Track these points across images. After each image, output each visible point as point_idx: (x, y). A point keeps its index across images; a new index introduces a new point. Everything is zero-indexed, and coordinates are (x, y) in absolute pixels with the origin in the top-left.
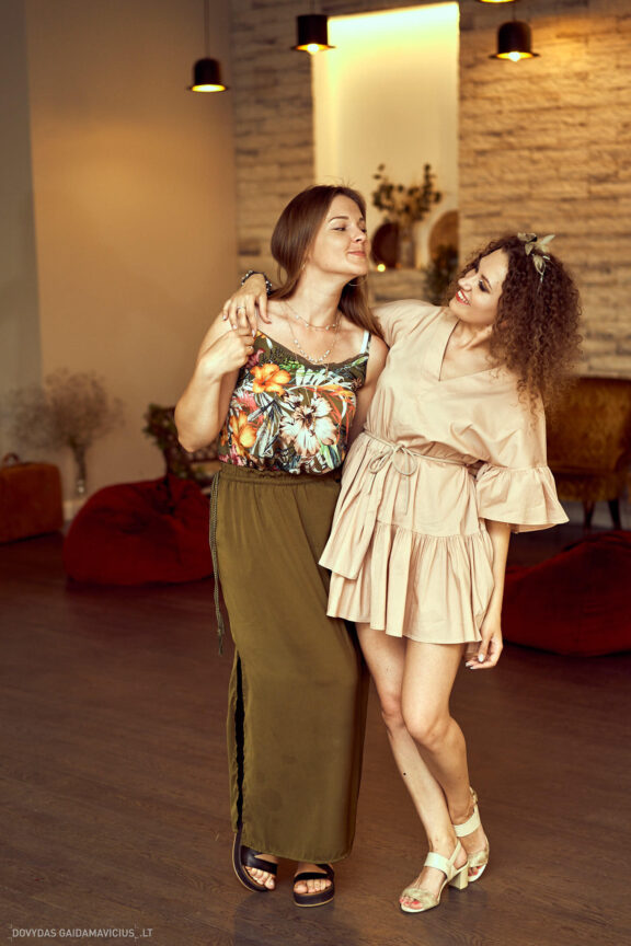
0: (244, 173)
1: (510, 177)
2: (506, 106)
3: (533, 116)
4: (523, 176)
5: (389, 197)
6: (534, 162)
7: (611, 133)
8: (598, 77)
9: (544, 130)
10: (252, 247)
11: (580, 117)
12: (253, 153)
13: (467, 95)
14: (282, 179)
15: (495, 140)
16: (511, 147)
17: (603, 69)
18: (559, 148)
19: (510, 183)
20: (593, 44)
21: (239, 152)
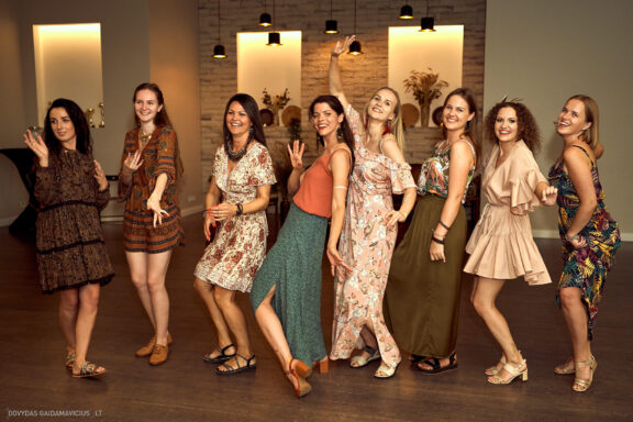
0: (204, 89)
2: (321, 69)
5: (269, 100)
7: (363, 81)
10: (207, 117)
11: (351, 74)
12: (209, 81)
13: (305, 64)
14: (222, 91)
15: (316, 81)
21: (201, 80)
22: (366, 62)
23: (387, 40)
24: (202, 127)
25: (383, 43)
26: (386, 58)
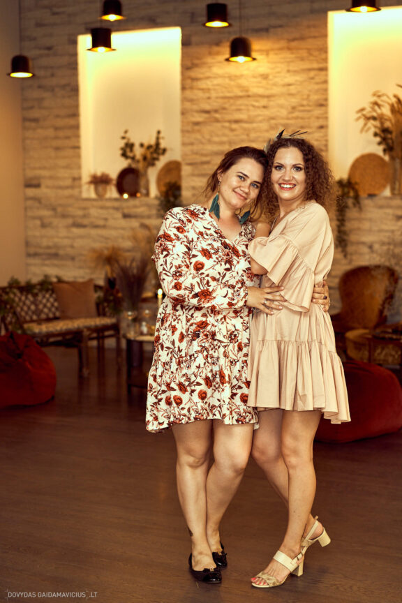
0: (29, 134)
1: (216, 139)
2: (213, 94)
3: (232, 101)
4: (225, 139)
5: (131, 150)
6: (232, 130)
7: (284, 113)
8: (275, 77)
9: (239, 110)
10: (34, 182)
11: (264, 102)
12: (36, 120)
13: (187, 86)
14: (56, 138)
15: (206, 115)
16: (217, 121)
17: (279, 72)
18: (250, 121)
19: (216, 143)
20: (272, 56)
21: (25, 119)
22: (290, 79)
23: (325, 36)
24: (27, 199)
25: (319, 42)
26: (324, 69)
